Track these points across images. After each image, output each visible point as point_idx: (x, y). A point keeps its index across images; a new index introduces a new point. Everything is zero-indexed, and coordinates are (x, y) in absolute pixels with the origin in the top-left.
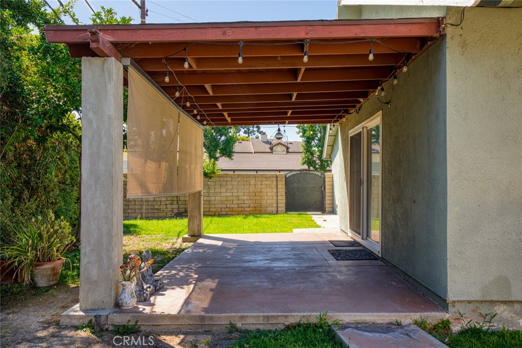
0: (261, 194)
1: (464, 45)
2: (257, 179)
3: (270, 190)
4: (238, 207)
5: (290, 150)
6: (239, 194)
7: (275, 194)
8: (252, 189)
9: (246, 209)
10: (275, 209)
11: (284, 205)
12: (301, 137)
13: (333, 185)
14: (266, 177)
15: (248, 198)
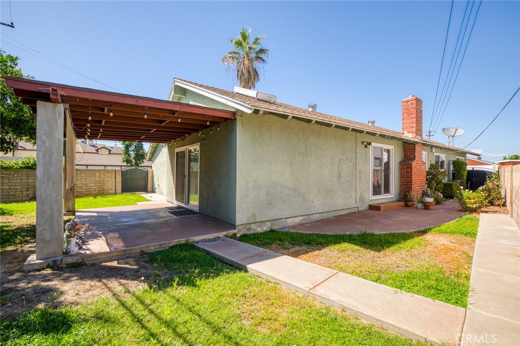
0: (104, 182)
1: (243, 124)
2: (101, 172)
3: (111, 179)
4: (86, 191)
5: (111, 152)
6: (87, 182)
7: (114, 182)
8: (97, 179)
9: (92, 192)
10: (114, 191)
11: (120, 189)
12: (122, 144)
13: (153, 174)
14: (108, 171)
15: (94, 185)
